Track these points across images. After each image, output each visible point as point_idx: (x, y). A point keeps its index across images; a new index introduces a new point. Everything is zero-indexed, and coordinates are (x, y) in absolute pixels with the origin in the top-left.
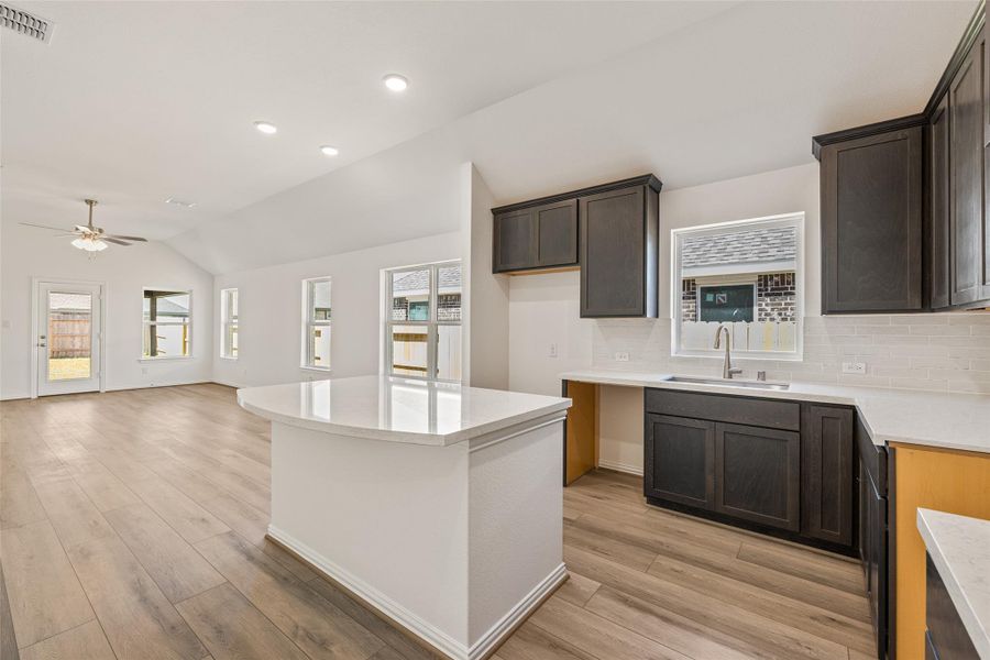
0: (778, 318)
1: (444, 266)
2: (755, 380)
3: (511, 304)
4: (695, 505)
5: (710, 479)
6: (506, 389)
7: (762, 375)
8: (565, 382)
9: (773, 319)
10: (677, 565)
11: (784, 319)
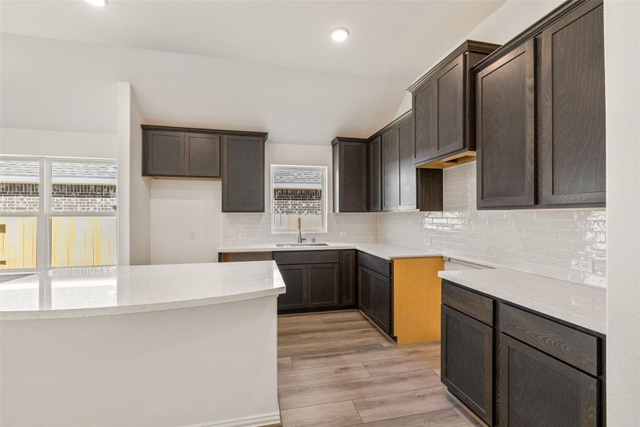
0: (281, 212)
1: (56, 160)
2: (311, 243)
3: (151, 200)
4: (298, 307)
5: (305, 292)
6: (149, 263)
7: (314, 240)
8: (220, 254)
9: (278, 212)
10: (310, 335)
11: (283, 212)
